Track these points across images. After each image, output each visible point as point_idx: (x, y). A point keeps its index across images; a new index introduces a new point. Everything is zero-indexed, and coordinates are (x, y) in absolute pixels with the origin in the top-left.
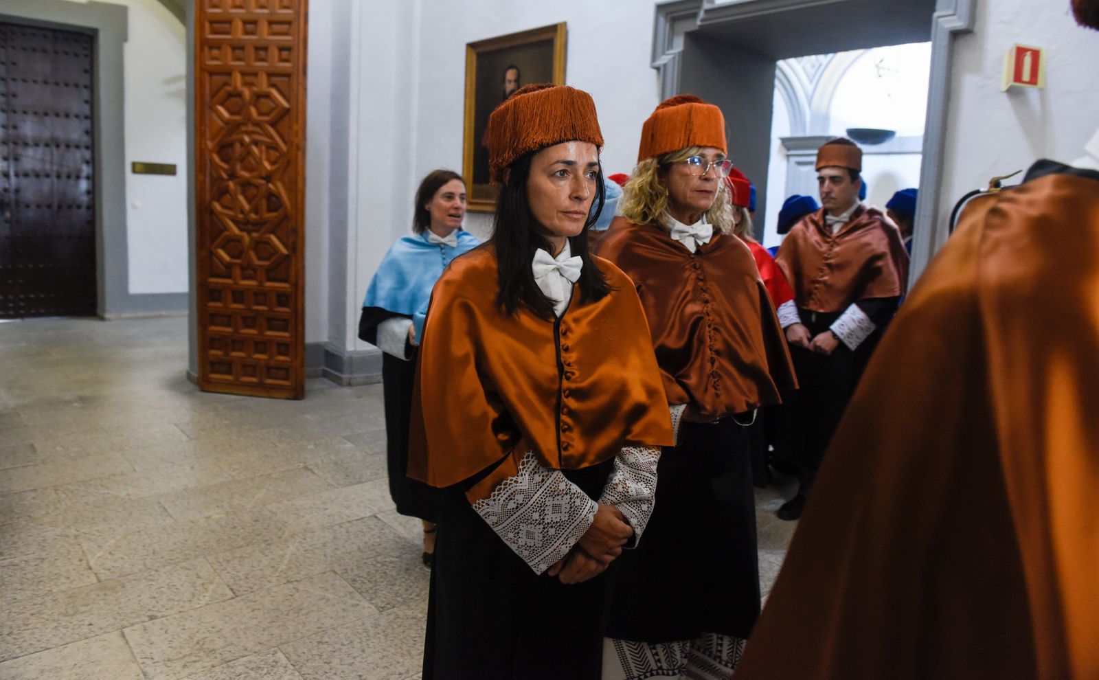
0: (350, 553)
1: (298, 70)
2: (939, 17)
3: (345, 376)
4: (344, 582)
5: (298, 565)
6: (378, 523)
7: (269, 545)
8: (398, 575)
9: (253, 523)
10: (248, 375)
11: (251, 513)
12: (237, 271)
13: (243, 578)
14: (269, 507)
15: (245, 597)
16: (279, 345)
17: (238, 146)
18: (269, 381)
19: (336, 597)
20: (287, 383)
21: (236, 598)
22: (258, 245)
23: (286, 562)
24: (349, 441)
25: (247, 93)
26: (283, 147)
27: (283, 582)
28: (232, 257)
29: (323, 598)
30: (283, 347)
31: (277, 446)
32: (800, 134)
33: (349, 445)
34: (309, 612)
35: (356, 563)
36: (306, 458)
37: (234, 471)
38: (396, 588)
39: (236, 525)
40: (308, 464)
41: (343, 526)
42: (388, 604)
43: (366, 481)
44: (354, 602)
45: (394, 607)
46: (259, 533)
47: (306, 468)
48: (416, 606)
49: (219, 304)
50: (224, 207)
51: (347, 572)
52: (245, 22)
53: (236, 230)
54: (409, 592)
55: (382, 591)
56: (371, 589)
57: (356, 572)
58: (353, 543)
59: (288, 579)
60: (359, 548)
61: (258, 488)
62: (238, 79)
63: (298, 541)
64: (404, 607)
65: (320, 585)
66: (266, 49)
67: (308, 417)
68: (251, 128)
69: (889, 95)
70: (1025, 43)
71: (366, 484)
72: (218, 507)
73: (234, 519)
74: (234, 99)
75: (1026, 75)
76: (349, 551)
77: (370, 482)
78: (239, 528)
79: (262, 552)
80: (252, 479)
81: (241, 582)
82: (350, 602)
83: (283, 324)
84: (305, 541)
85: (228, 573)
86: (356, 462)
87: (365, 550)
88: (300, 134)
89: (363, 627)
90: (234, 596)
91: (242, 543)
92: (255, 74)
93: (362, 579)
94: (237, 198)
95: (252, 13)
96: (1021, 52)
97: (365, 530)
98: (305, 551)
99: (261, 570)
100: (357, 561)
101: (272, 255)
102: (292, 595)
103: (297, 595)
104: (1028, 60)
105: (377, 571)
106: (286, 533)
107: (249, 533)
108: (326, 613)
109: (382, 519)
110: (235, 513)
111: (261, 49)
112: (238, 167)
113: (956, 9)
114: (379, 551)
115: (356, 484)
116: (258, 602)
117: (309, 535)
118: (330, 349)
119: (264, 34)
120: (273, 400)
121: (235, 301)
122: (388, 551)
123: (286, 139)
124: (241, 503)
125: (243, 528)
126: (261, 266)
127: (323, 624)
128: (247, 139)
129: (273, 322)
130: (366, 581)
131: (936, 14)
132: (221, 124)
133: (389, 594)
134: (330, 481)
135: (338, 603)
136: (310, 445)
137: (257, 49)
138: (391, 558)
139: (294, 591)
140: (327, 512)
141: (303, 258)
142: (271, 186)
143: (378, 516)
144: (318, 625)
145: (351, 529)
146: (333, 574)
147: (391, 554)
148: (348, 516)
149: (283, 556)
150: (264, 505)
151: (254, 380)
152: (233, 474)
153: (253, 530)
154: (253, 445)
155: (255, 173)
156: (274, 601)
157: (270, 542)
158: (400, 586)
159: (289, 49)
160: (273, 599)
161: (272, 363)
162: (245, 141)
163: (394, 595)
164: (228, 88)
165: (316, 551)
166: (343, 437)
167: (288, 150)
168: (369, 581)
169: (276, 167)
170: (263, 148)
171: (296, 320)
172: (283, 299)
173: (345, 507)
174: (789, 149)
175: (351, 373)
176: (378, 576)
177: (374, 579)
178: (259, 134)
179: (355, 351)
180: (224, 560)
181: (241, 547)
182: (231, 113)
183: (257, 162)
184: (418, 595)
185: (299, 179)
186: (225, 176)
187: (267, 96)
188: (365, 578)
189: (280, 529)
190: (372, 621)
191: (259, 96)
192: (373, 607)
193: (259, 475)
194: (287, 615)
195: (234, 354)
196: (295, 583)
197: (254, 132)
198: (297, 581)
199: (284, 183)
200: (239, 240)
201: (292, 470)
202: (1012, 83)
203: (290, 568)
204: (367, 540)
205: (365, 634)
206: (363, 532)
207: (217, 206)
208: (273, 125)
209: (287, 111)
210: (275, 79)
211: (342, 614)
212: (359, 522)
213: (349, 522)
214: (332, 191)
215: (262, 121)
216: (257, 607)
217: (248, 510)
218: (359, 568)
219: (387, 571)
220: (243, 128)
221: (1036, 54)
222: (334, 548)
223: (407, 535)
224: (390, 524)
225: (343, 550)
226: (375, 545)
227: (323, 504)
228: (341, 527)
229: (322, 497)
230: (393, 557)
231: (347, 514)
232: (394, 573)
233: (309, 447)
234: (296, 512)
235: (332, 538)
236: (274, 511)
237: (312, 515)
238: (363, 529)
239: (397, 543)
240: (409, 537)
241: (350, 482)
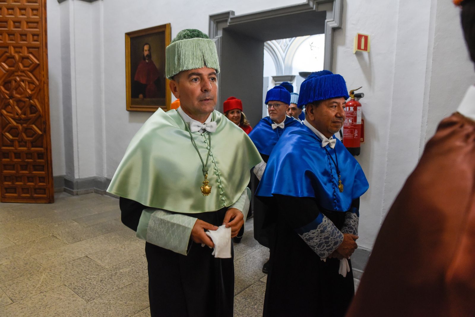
0: (73, 275)
1: (43, 45)
2: (328, 22)
3: (75, 191)
4: (70, 289)
5: (46, 283)
6: (88, 259)
7: (32, 275)
8: (96, 284)
9: (25, 265)
10: (24, 193)
11: (23, 261)
12: (16, 143)
13: (18, 293)
14: (33, 257)
15: (17, 302)
16: (39, 178)
17: (13, 83)
18: (35, 195)
19: (65, 297)
20: (45, 196)
21: (14, 303)
22: (26, 130)
23: (40, 283)
24: (76, 221)
25: (17, 56)
26: (37, 83)
27: (38, 293)
28: (13, 136)
29: (59, 299)
30: (42, 179)
31: (39, 227)
32: (280, 75)
33: (76, 223)
34: (51, 306)
35: (76, 280)
36: (53, 231)
37: (16, 240)
38: (95, 290)
39: (15, 267)
40: (54, 234)
41: (70, 262)
42: (91, 298)
43: (83, 240)
44: (74, 299)
45: (94, 299)
46: (27, 270)
47: (53, 236)
48: (105, 297)
49: (8, 160)
50: (8, 112)
51: (71, 285)
52: (14, 22)
53: (15, 123)
54: (102, 291)
55: (88, 292)
56: (83, 291)
57: (76, 284)
58: (75, 270)
59: (41, 291)
60: (78, 272)
61: (28, 248)
62: (12, 50)
63: (47, 272)
64: (99, 299)
65: (57, 292)
66: (26, 35)
67: (56, 211)
68: (20, 73)
69: (316, 58)
70: (362, 33)
71: (83, 241)
72: (6, 259)
73: (14, 264)
74: (10, 60)
75: (363, 47)
76: (73, 274)
77: (85, 240)
78: (17, 268)
79: (28, 279)
80: (26, 244)
81: (17, 295)
82: (72, 299)
83: (41, 167)
84: (51, 272)
85: (10, 291)
86: (78, 231)
87: (81, 273)
88: (45, 76)
89: (78, 310)
90: (12, 302)
91: (18, 275)
92: (21, 47)
93: (78, 287)
94: (14, 108)
95: (18, 18)
96: (360, 36)
97: (81, 264)
98: (51, 276)
99: (27, 288)
100: (77, 279)
101: (34, 135)
102: (43, 299)
103: (45, 298)
104: (363, 40)
106: (41, 269)
107: (22, 270)
108: (59, 306)
109: (90, 257)
110: (15, 261)
111: (23, 35)
112: (14, 92)
113: (334, 18)
114: (87, 273)
115: (78, 242)
116: (25, 304)
117: (53, 268)
118: (67, 178)
119: (24, 27)
120: (38, 204)
121: (16, 158)
122: (92, 272)
123: (38, 79)
124: (19, 256)
125: (19, 268)
126: (28, 140)
127: (58, 311)
128: (18, 79)
129: (36, 167)
130: (81, 288)
131: (326, 21)
132: (4, 71)
133: (91, 293)
134: (65, 241)
135: (66, 300)
136: (55, 225)
137: (21, 35)
139: (44, 297)
140: (63, 256)
141: (50, 136)
142: (31, 101)
143: (88, 256)
144: (55, 312)
145: (74, 264)
146: (64, 286)
147: (94, 274)
148: (73, 258)
149: (39, 280)
150: (30, 256)
151: (28, 195)
152: (16, 242)
153: (25, 268)
154: (26, 227)
155: (23, 95)
156: (33, 303)
157: (33, 274)
158: (98, 288)
159: (38, 35)
160: (32, 302)
161: (37, 187)
162: (17, 80)
163: (94, 293)
164: (7, 54)
165: (56, 276)
166: (72, 220)
167: (40, 84)
168: (82, 288)
169: (33, 92)
170: (27, 83)
171: (48, 165)
172: (40, 155)
173: (72, 253)
174: (276, 81)
175: (78, 189)
176: (87, 285)
177: (84, 287)
178: (24, 76)
179: (79, 178)
180: (8, 285)
181: (18, 277)
182: (9, 66)
183: (24, 90)
184: (106, 292)
185: (46, 97)
186: (8, 97)
187: (28, 58)
188: (80, 287)
189: (38, 267)
190: (83, 307)
191: (23, 58)
192: (84, 300)
193: (29, 241)
194: (40, 309)
195: (17, 183)
196: (45, 293)
197: (21, 76)
198: (46, 292)
199: (38, 100)
200: (16, 128)
201: (46, 238)
202: (357, 50)
203: (42, 286)
204: (82, 268)
205: (79, 314)
206: (80, 265)
207: (4, 112)
208: (31, 72)
209: (38, 65)
210: (31, 50)
211: (67, 306)
212: (78, 260)
213: (73, 260)
214: (64, 103)
215: (25, 70)
216: (24, 307)
217: (22, 259)
218: (77, 282)
219: (91, 282)
220: (16, 74)
221: (366, 38)
222: (65, 273)
223: (102, 264)
224: (94, 259)
225: (70, 274)
226: (86, 270)
227: (61, 253)
228: (69, 263)
229: (60, 250)
230: (94, 275)
231: (73, 256)
232: (95, 283)
233: (55, 226)
234: (47, 258)
235: (64, 269)
236: (35, 258)
237: (55, 259)
238: (80, 263)
239: (97, 268)
240: (103, 265)
241: (75, 241)
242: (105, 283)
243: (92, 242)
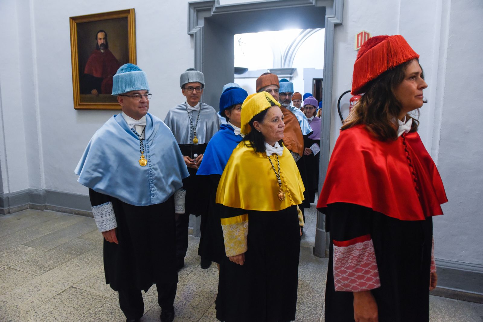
6: (77, 290)
24: (29, 246)
36: (6, 262)
40: (9, 265)
47: (10, 268)
58: (69, 306)
60: (74, 308)
63: (32, 315)
71: (55, 269)
76: (69, 312)
77: (57, 268)
84: (37, 314)
86: (40, 257)
87: (79, 309)
98: (41, 320)
105: (94, 319)
106: (21, 312)
114: (87, 307)
115: (49, 271)
117: (37, 309)
122: (93, 305)
134: (31, 273)
138: (98, 309)
140: (40, 292)
143: (73, 286)
145: (62, 298)
147: (96, 306)
148: (56, 291)
165: (48, 318)
166: (23, 245)
173: (50, 286)
189: (15, 311)
204: (76, 302)
212: (64, 293)
213: (58, 294)
219: (100, 317)
222: (59, 313)
223: (98, 293)
224: (84, 289)
225: (66, 313)
226: (83, 303)
227: (34, 288)
228: (55, 299)
229: (31, 284)
230: (98, 308)
231: (53, 290)
232: (105, 317)
233: (4, 255)
234: (19, 297)
235: (53, 307)
236: (4, 300)
237: (32, 296)
238: (70, 296)
239: (95, 299)
240: (101, 294)
241: (44, 270)
242: (118, 315)
243: (67, 268)
